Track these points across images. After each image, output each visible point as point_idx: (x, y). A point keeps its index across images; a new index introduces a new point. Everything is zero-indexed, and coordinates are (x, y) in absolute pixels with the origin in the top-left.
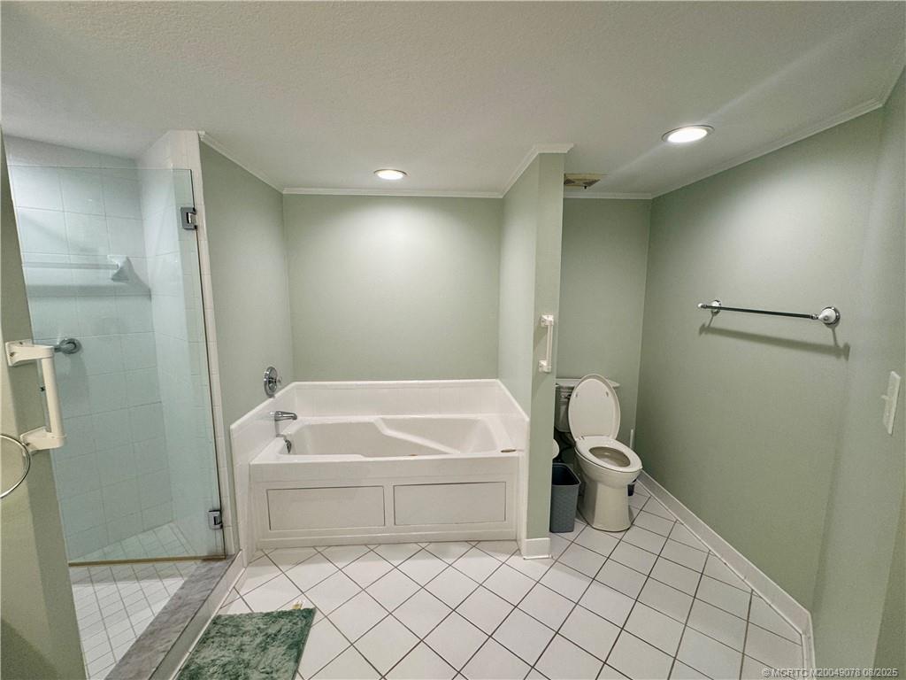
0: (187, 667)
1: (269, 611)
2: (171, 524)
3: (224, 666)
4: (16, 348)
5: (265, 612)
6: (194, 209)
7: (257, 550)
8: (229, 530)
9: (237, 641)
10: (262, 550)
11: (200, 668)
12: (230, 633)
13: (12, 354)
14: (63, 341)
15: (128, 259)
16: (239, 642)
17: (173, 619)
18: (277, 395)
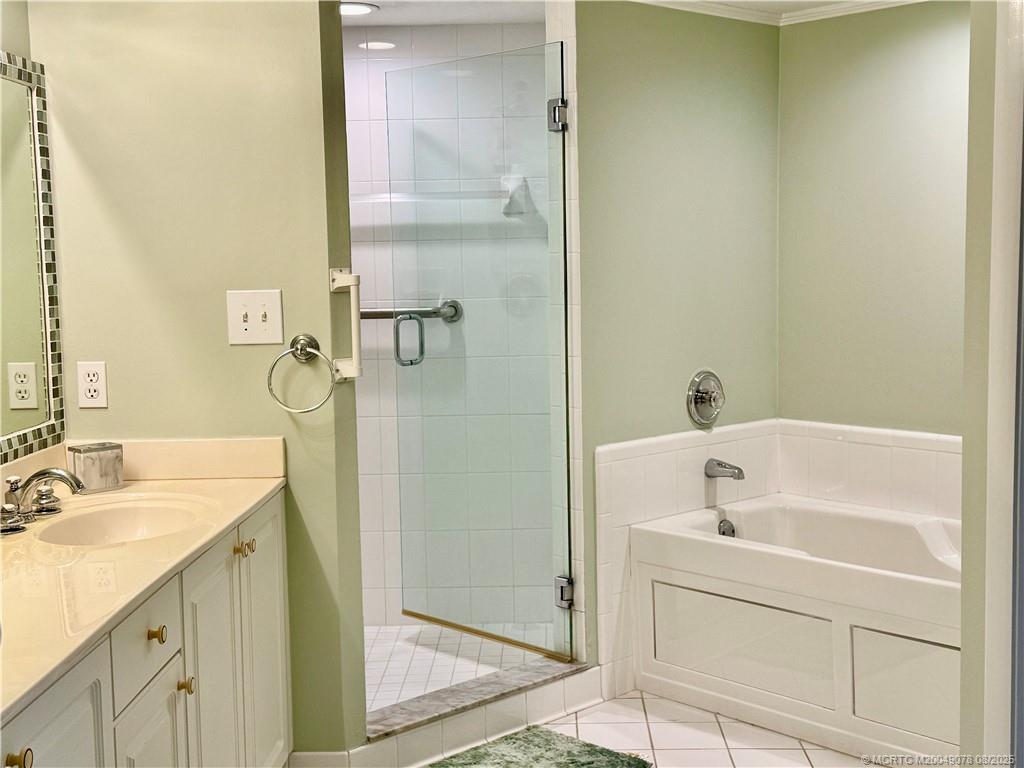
0: (476, 748)
1: (592, 743)
2: (549, 625)
3: (509, 762)
4: (337, 275)
5: (588, 742)
6: (563, 101)
7: (636, 689)
8: (580, 619)
9: (537, 752)
10: (641, 692)
11: (487, 754)
12: (536, 743)
13: (334, 280)
14: (446, 303)
15: (525, 180)
16: (539, 754)
17: (477, 689)
18: (716, 430)
